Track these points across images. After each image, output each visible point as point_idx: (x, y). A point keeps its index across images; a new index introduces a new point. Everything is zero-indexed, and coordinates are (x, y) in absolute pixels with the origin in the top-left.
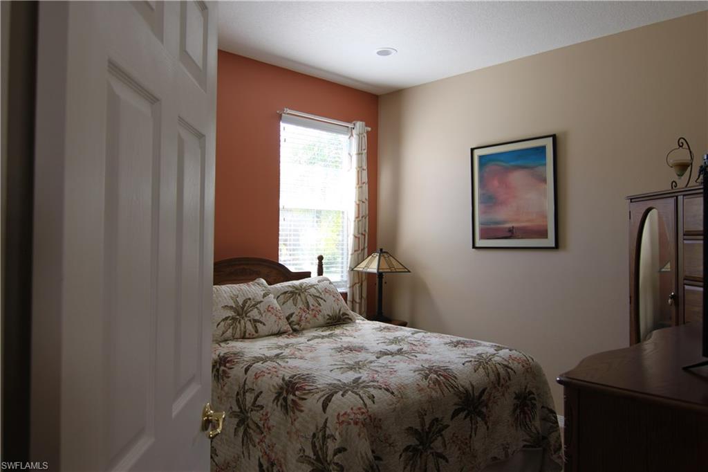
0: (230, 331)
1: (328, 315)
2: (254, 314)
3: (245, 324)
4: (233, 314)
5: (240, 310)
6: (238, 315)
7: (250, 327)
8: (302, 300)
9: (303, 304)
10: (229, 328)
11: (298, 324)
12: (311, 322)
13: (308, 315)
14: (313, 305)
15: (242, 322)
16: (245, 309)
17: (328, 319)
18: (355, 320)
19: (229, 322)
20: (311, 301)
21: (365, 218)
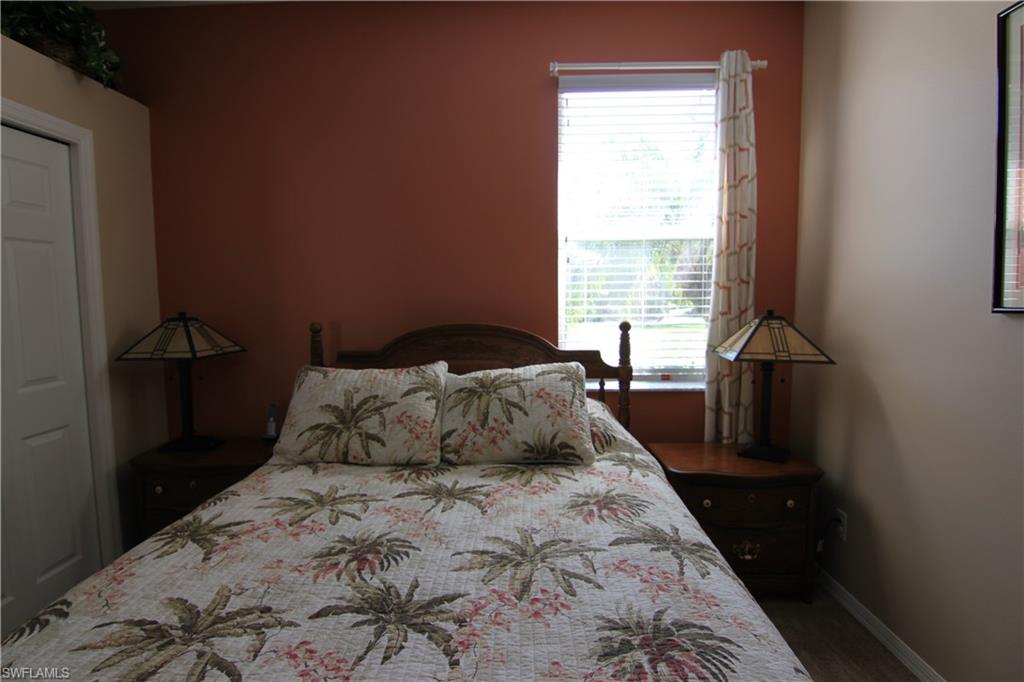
0: (317, 448)
1: (526, 443)
2: (372, 424)
3: (349, 439)
4: (334, 420)
5: (349, 415)
6: (343, 422)
7: (356, 445)
8: (478, 409)
9: (478, 415)
10: (317, 443)
11: (456, 452)
12: (484, 450)
13: (479, 439)
14: (496, 420)
15: (345, 435)
16: (358, 414)
17: (525, 451)
18: (592, 458)
19: (319, 432)
20: (496, 410)
21: (750, 249)
